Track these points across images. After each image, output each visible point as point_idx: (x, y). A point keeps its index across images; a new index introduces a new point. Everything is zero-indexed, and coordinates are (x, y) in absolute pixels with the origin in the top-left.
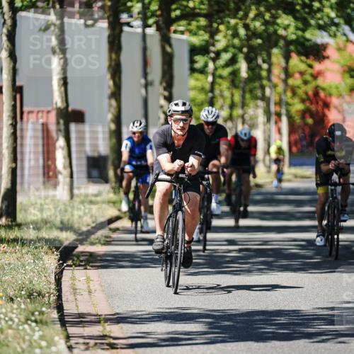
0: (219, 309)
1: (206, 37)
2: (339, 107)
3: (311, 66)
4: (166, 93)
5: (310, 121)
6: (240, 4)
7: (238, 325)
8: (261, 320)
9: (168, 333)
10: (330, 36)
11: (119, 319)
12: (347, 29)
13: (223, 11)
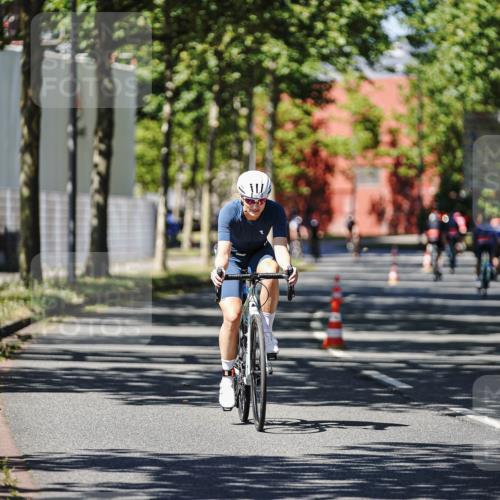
0: (170, 452)
1: (161, 67)
2: (348, 172)
3: (308, 113)
4: (103, 147)
5: (305, 190)
6: (211, 22)
7: (197, 477)
8: (229, 470)
9: (97, 485)
10: (338, 70)
11: (29, 464)
12: (361, 61)
13: (185, 32)
